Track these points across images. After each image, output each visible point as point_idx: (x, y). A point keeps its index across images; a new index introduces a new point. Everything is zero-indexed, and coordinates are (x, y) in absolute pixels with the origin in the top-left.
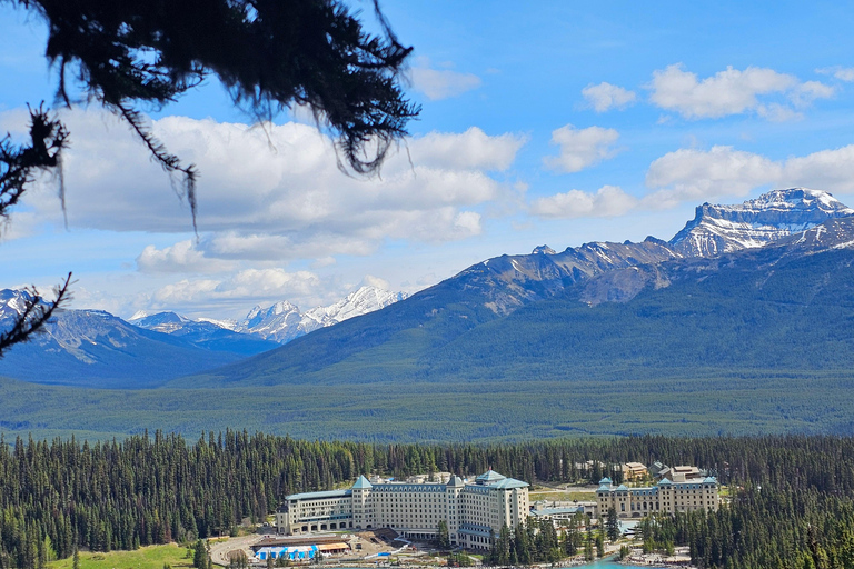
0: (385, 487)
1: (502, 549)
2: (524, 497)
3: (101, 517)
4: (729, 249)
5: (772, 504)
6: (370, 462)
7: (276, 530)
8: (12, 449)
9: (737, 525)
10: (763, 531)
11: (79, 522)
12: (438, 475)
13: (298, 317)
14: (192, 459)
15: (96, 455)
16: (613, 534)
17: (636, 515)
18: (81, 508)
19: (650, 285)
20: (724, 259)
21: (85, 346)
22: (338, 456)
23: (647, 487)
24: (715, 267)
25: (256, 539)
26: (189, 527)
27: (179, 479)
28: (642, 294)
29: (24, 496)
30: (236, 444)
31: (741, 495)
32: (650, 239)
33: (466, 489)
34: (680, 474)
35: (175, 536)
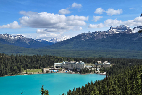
0: (67, 63)
1: (82, 71)
2: (85, 65)
3: (30, 65)
4: (114, 33)
5: (117, 67)
6: (65, 59)
7: (53, 68)
8: (19, 56)
9: (113, 69)
10: (116, 70)
11: (27, 66)
12: (74, 62)
13: (57, 40)
14: (42, 58)
15: (30, 57)
16: (96, 70)
17: (99, 68)
18: (27, 64)
19: (103, 37)
20: (113, 34)
21: (29, 43)
22: (61, 58)
23: (101, 64)
24: (112, 35)
25: (50, 69)
26: (41, 67)
27: (40, 61)
28: (102, 39)
29: (20, 62)
30: (48, 56)
31: (113, 65)
32: (104, 31)
33: (77, 63)
34: (106, 63)
35: (40, 68)
